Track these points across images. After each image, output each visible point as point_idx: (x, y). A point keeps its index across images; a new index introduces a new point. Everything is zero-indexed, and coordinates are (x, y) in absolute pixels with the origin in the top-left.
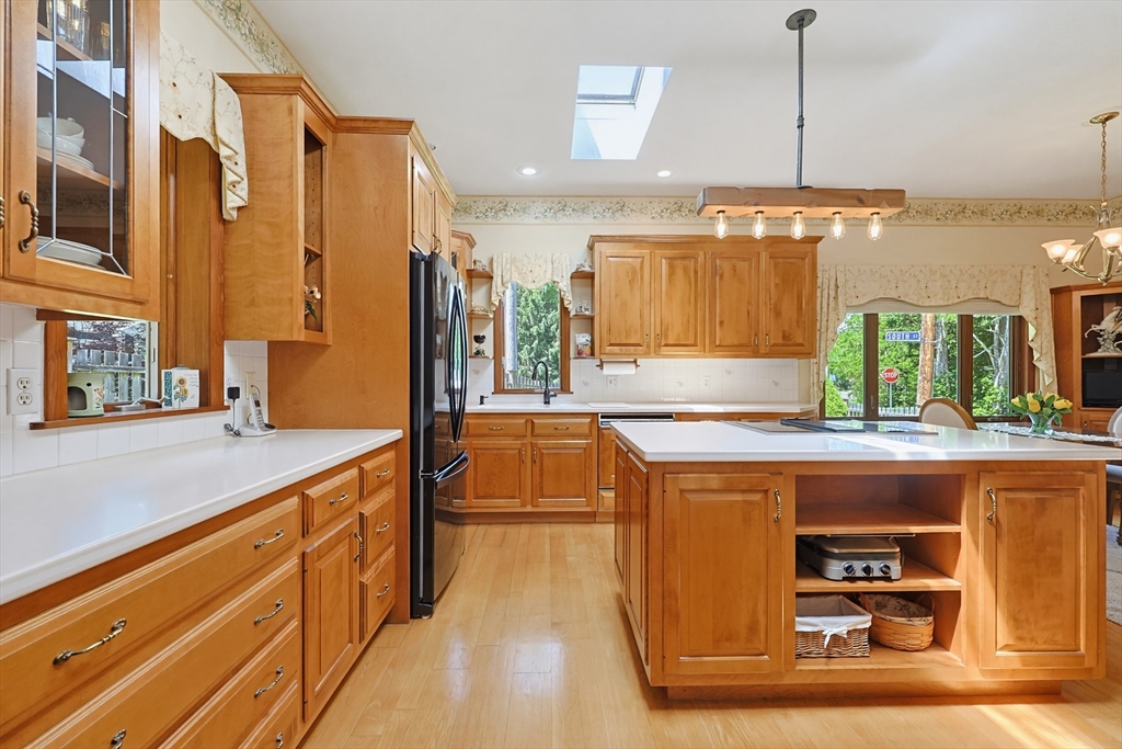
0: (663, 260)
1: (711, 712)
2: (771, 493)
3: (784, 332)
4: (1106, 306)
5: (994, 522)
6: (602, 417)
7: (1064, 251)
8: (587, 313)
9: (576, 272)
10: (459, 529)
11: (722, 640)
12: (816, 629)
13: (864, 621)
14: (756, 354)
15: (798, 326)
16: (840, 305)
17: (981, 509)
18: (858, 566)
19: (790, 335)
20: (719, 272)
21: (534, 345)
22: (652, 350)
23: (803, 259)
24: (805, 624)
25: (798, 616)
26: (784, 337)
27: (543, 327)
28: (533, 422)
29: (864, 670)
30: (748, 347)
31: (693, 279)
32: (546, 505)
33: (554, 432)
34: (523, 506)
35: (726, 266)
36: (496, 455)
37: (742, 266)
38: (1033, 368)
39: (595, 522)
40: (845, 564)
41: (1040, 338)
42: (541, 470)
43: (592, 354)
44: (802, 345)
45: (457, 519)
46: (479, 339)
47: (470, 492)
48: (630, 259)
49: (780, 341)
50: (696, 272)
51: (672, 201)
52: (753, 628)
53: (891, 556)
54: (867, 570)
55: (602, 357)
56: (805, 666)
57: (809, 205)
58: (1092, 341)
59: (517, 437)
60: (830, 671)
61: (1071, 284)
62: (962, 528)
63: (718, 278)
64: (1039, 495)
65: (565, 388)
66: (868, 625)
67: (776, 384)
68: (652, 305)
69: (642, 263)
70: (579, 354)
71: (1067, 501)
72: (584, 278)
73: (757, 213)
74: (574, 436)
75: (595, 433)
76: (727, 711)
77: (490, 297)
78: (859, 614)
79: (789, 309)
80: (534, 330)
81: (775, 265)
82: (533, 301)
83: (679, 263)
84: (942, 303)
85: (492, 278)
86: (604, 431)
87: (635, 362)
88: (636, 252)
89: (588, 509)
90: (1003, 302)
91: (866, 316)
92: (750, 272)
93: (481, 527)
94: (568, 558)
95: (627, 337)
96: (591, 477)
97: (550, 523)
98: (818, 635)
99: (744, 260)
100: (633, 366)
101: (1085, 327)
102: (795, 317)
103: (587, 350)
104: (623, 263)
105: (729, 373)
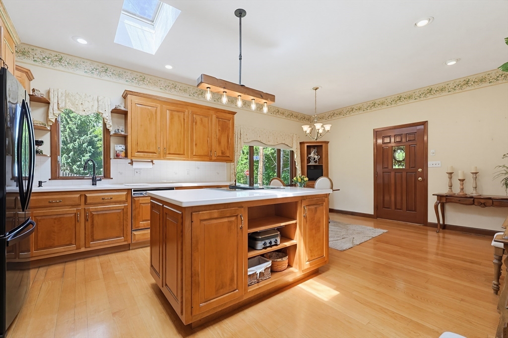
0: (168, 111)
1: (214, 326)
2: (239, 216)
3: (222, 151)
4: (312, 149)
5: (305, 217)
6: (134, 191)
7: (307, 128)
8: (123, 133)
9: (115, 109)
10: (25, 273)
11: (219, 289)
12: (254, 272)
13: (268, 264)
14: (211, 160)
15: (228, 149)
16: (242, 142)
17: (302, 213)
18: (268, 241)
19: (224, 152)
20: (195, 121)
21: (70, 155)
22: (162, 155)
23: (229, 120)
24: (251, 271)
25: (248, 268)
26: (222, 153)
27: (77, 144)
28: (85, 196)
29: (270, 283)
30: (208, 157)
31: (183, 123)
32: (95, 245)
33: (102, 201)
34: (78, 248)
35: (198, 118)
36: (55, 219)
37: (205, 120)
38: (296, 168)
39: (129, 250)
40: (263, 242)
41: (297, 157)
42: (93, 225)
43: (126, 156)
44: (229, 157)
45: (24, 266)
46: (39, 143)
47: (32, 246)
48: (149, 107)
49: (220, 154)
50: (184, 119)
51: (171, 82)
52: (232, 280)
53: (276, 236)
54: (270, 243)
55: (132, 158)
56: (251, 289)
57: (245, 93)
58: (309, 160)
59: (73, 206)
60: (259, 288)
61: (305, 141)
62: (297, 221)
63: (194, 124)
64: (315, 206)
65: (107, 175)
66: (270, 265)
67: (218, 174)
68: (162, 132)
69: (156, 110)
70: (117, 156)
71: (321, 207)
72: (121, 114)
73: (224, 92)
74: (116, 202)
75: (129, 200)
76: (221, 322)
77: (48, 116)
78: (267, 261)
79: (224, 141)
80: (71, 146)
81: (219, 121)
82: (70, 128)
83: (175, 113)
84: (273, 144)
85: (49, 103)
86: (135, 199)
87: (152, 162)
88: (153, 104)
89: (126, 243)
90: (289, 145)
91: (250, 147)
92: (208, 123)
93: (41, 269)
94: (115, 273)
95: (147, 148)
96: (127, 225)
97: (98, 256)
98: (255, 274)
99: (206, 117)
100: (151, 163)
101: (307, 156)
102: (226, 145)
103: (123, 154)
104: (146, 108)
105: (198, 168)
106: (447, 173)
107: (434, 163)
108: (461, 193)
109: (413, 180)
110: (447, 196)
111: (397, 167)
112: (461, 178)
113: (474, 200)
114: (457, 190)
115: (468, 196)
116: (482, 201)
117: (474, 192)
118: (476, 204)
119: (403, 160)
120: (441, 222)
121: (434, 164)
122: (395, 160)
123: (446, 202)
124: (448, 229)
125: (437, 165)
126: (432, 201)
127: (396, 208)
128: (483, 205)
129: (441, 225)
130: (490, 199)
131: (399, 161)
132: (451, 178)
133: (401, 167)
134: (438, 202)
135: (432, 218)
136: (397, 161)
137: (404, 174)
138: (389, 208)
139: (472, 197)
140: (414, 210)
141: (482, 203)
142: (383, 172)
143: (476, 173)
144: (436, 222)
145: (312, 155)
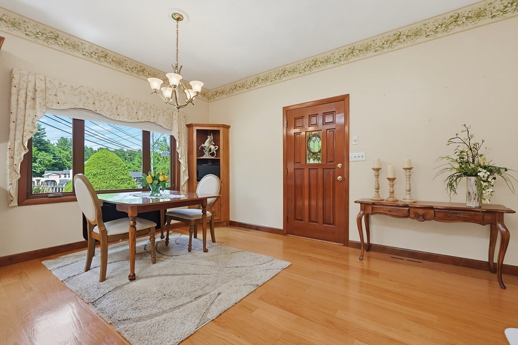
38: (179, 162)
61: (193, 123)
90: (163, 126)
106: (373, 169)
107: (357, 154)
108: (391, 199)
109: (332, 179)
110: (373, 204)
111: (312, 161)
112: (391, 176)
113: (409, 209)
114: (385, 195)
115: (400, 203)
116: (421, 212)
117: (408, 197)
118: (412, 215)
119: (319, 152)
120: (366, 241)
121: (357, 157)
122: (310, 151)
123: (373, 213)
124: (374, 251)
125: (361, 159)
126: (354, 211)
127: (310, 221)
128: (421, 218)
129: (365, 245)
130: (431, 208)
131: (314, 153)
132: (377, 176)
133: (316, 162)
134: (362, 212)
135: (354, 236)
136: (312, 152)
137: (320, 171)
138: (302, 220)
139: (406, 206)
140: (332, 223)
141: (419, 215)
142: (295, 169)
143: (410, 169)
144: (359, 240)
145: (206, 144)
